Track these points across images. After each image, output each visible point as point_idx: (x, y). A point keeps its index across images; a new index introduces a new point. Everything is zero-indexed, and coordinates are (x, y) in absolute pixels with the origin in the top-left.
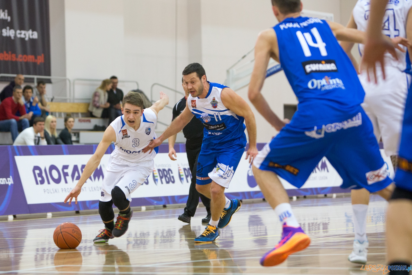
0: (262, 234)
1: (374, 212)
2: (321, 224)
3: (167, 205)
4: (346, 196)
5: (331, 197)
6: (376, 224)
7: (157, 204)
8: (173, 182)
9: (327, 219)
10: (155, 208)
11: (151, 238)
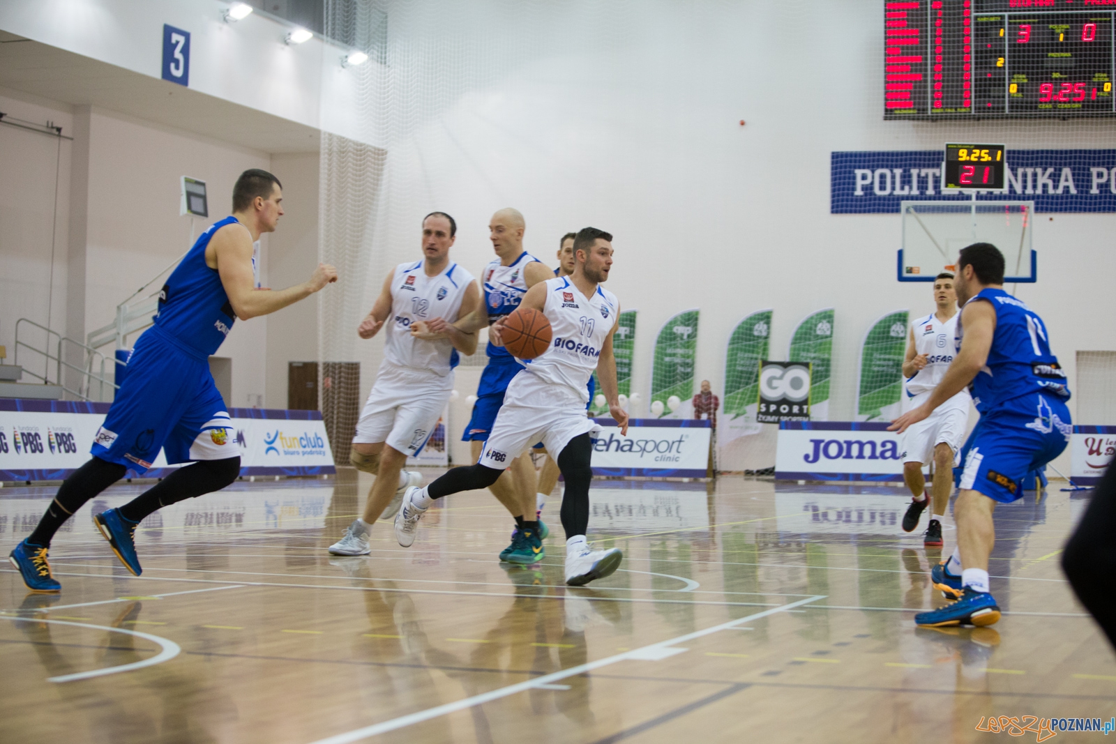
0: (156, 525)
1: (303, 501)
2: (234, 515)
3: (32, 482)
4: (268, 480)
5: (248, 480)
6: (305, 517)
7: (18, 479)
8: (41, 451)
9: (242, 509)
10: (16, 485)
11: (10, 524)
